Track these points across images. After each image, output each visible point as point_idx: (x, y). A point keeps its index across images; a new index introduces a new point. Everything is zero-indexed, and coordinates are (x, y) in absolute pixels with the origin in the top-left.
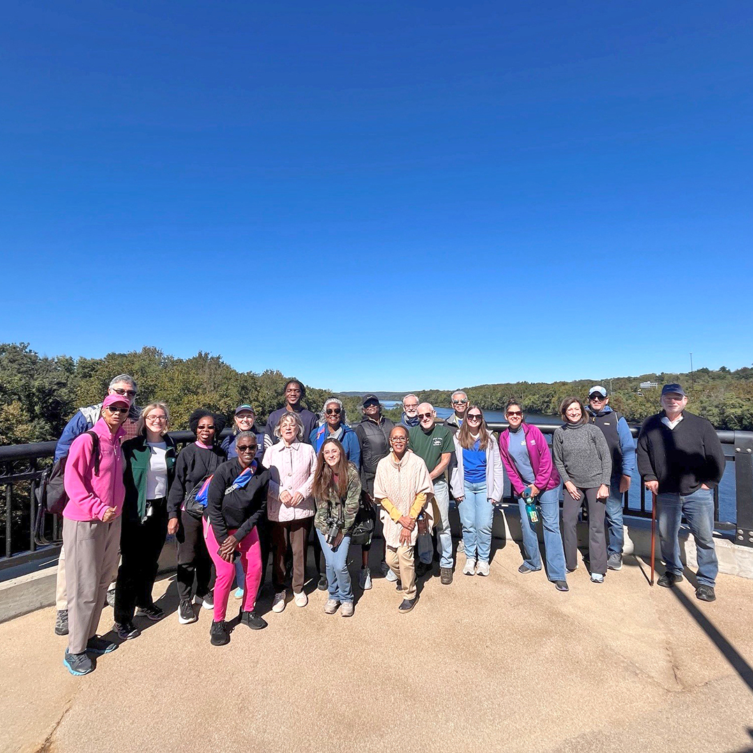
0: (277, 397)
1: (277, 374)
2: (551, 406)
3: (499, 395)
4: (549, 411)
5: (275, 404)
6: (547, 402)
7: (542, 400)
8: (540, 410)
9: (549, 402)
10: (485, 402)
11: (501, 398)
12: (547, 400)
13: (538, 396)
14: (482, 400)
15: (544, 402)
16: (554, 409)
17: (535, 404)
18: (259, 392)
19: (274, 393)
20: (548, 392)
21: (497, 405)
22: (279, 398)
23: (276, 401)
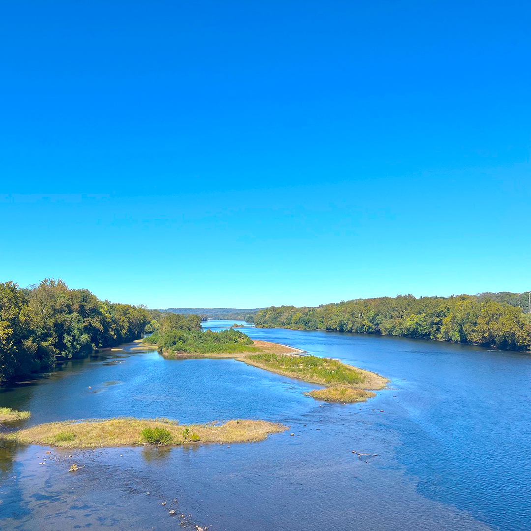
0: (53, 315)
1: (59, 284)
2: (443, 328)
3: (372, 313)
4: (439, 336)
5: (51, 324)
6: (437, 324)
7: (429, 320)
8: (428, 335)
9: (439, 323)
10: (353, 322)
11: (374, 318)
12: (437, 320)
13: (424, 315)
14: (348, 320)
15: (432, 323)
16: (446, 333)
17: (420, 325)
18: (20, 309)
19: (50, 311)
20: (439, 309)
21: (370, 328)
22: (57, 316)
23: (53, 320)
